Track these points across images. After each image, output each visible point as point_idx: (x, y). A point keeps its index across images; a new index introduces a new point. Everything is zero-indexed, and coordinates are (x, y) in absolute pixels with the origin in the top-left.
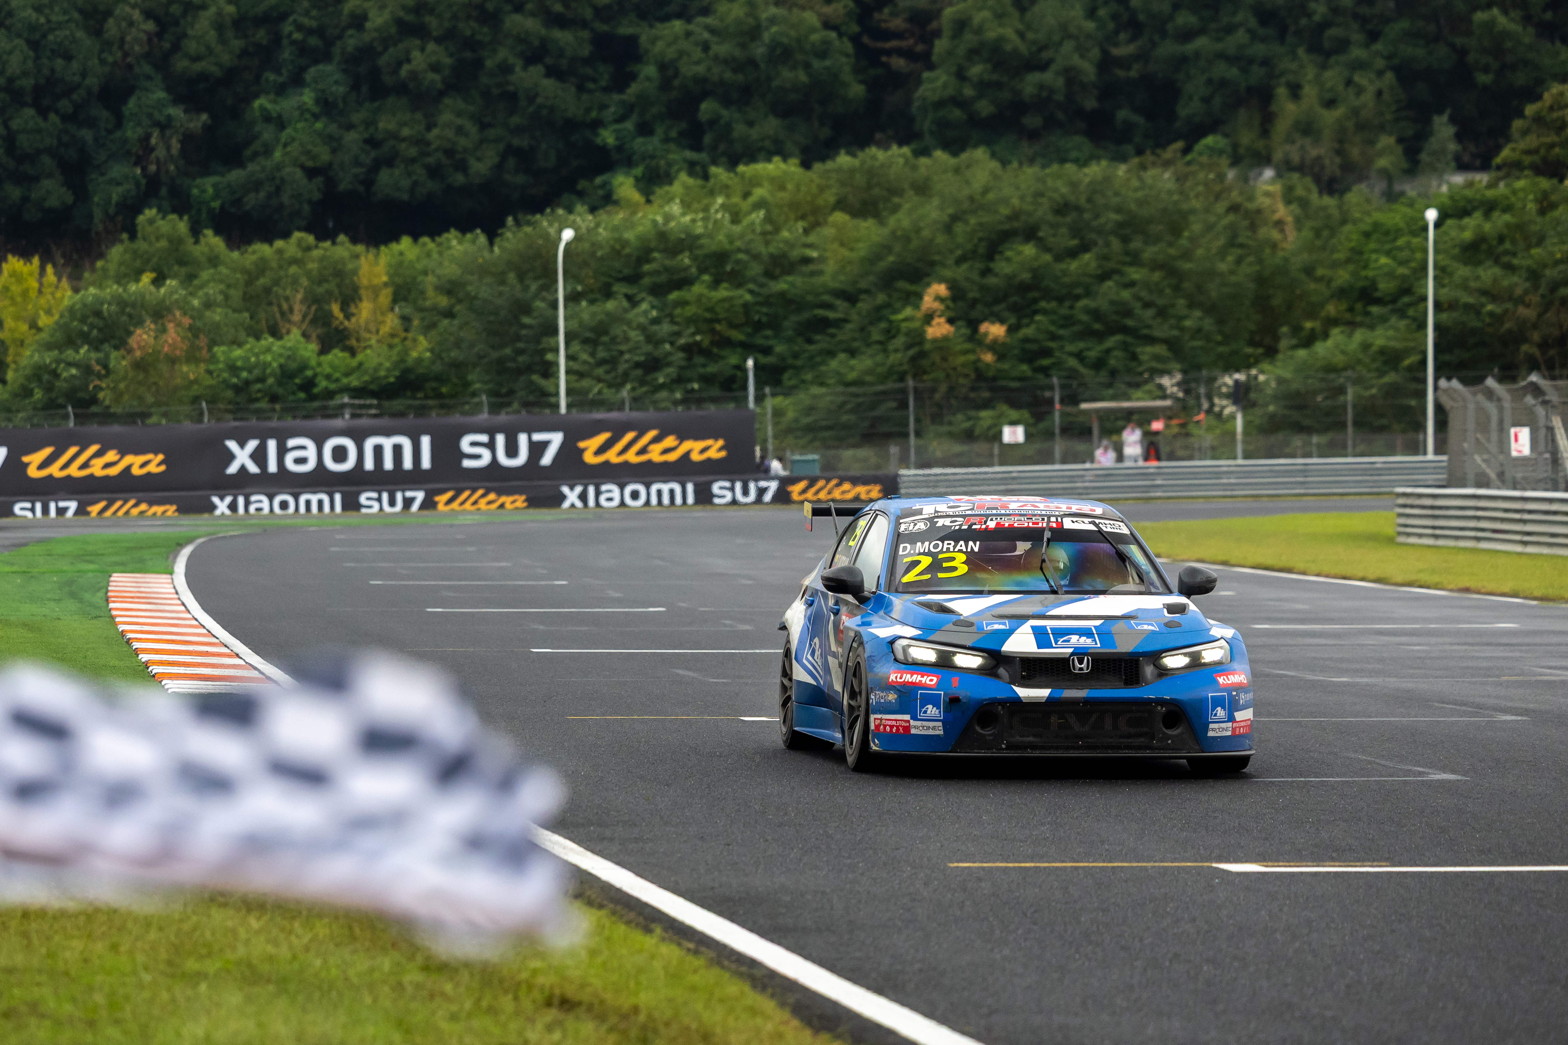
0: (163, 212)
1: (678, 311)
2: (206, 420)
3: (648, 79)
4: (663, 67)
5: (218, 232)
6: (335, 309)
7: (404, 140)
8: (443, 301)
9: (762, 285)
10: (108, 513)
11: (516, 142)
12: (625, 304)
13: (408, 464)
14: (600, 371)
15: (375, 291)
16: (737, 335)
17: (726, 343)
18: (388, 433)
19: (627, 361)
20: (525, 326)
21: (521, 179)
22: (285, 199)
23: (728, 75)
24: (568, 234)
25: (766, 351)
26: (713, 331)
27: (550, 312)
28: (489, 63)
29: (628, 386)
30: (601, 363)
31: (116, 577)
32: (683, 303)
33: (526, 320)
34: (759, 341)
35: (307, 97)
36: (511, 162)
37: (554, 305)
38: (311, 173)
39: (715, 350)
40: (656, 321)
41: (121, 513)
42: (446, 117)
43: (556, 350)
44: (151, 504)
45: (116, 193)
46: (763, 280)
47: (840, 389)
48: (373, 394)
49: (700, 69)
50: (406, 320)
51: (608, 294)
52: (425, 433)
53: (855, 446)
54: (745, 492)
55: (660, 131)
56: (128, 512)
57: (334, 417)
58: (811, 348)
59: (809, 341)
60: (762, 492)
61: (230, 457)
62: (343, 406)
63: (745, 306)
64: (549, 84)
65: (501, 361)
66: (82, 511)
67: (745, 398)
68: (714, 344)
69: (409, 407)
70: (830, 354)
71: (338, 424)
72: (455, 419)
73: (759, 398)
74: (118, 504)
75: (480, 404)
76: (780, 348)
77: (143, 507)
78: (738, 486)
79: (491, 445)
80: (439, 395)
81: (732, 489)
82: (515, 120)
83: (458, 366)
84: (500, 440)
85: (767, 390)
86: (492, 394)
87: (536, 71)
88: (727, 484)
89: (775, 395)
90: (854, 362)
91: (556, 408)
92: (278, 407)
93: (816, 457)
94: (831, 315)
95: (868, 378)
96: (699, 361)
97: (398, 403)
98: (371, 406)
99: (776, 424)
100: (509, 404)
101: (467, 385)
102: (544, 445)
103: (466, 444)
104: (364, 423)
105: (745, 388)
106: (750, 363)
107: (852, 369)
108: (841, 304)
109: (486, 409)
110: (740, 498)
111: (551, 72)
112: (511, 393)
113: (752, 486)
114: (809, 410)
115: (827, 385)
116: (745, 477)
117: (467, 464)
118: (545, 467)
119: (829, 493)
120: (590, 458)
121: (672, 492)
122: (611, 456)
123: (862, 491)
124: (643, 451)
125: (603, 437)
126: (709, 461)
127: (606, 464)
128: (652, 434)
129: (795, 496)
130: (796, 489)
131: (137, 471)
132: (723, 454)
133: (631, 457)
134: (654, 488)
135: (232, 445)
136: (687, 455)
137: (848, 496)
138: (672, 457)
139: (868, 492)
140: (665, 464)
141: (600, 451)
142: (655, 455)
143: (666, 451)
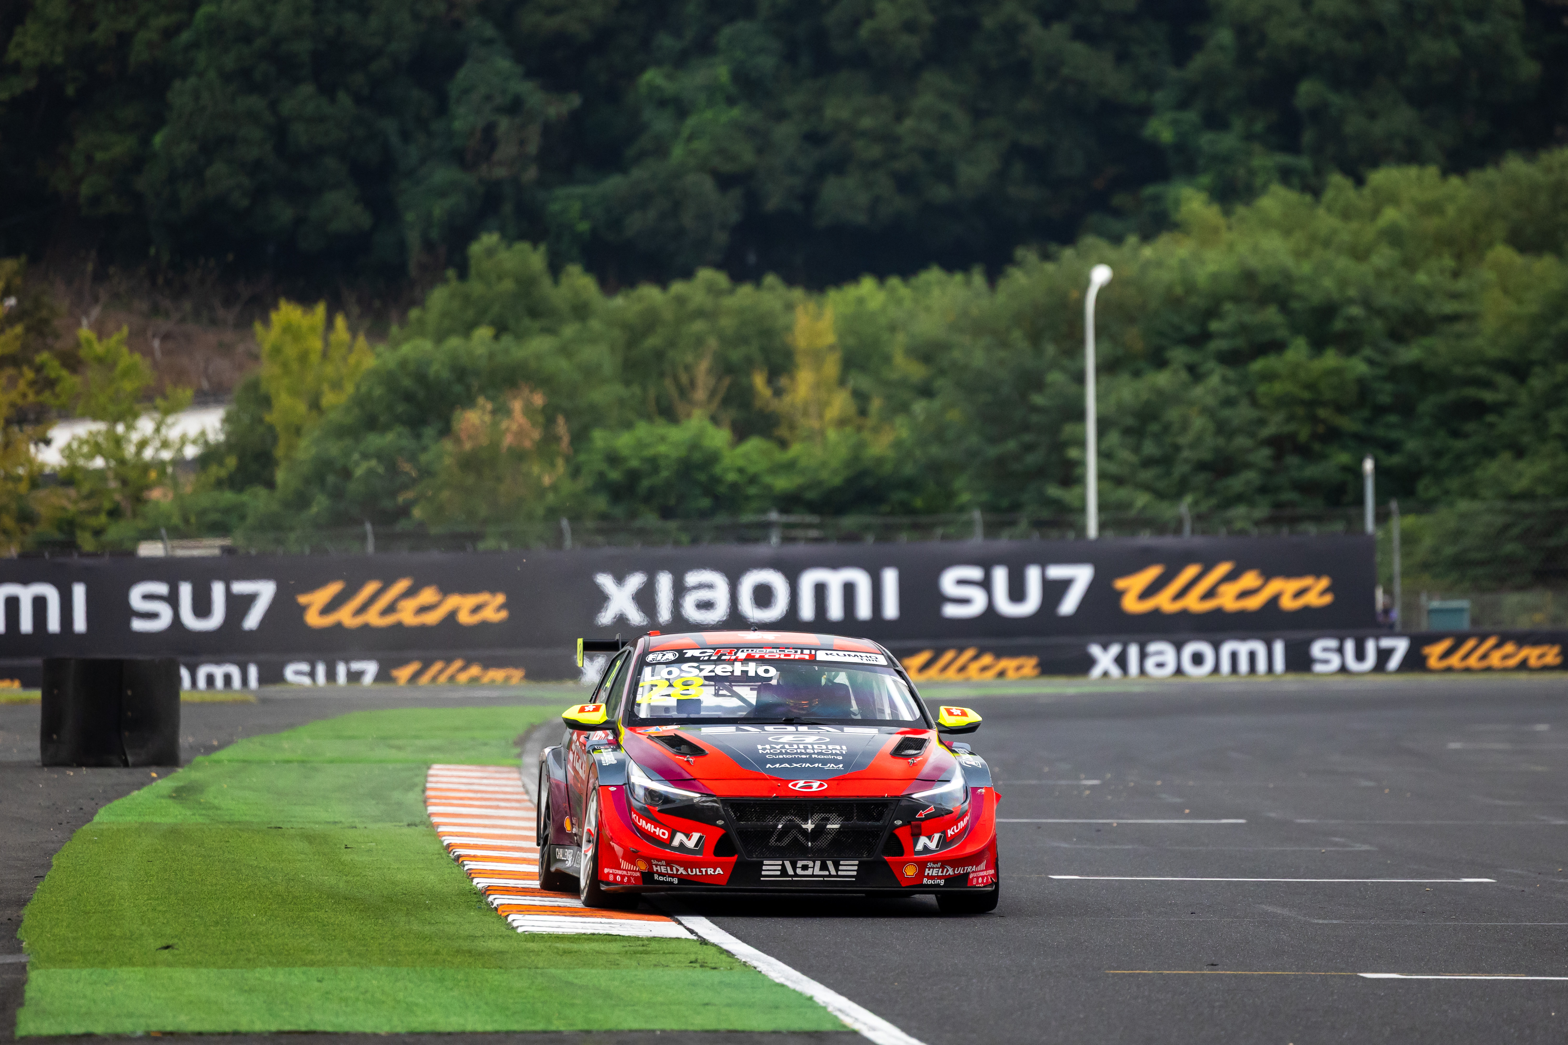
0: (510, 239)
1: (1262, 389)
2: (568, 543)
3: (1222, 48)
4: (1242, 30)
5: (589, 268)
6: (759, 381)
7: (863, 134)
8: (917, 371)
9: (1385, 352)
10: (425, 679)
11: (1027, 139)
12: (1184, 375)
14: (1146, 475)
15: (817, 356)
16: (1348, 424)
17: (1333, 435)
18: (835, 565)
19: (1186, 461)
20: (1035, 409)
21: (1031, 193)
22: (688, 219)
23: (1339, 44)
24: (1101, 275)
25: (1391, 447)
26: (1314, 419)
27: (1073, 389)
28: (989, 22)
29: (1188, 499)
30: (1148, 463)
31: (436, 770)
32: (1268, 377)
33: (1038, 399)
34: (1380, 432)
35: (722, 72)
36: (1018, 169)
37: (1080, 378)
38: (724, 181)
39: (1317, 447)
40: (1229, 402)
41: (443, 678)
42: (925, 100)
43: (1082, 444)
44: (487, 664)
45: (439, 209)
46: (1388, 344)
47: (1500, 504)
48: (812, 507)
49: (1298, 35)
50: (861, 398)
51: (1159, 362)
52: (889, 564)
53: (1521, 588)
54: (1360, 656)
55: (1238, 124)
56: (452, 678)
57: (756, 541)
58: (1459, 445)
59: (1456, 434)
60: (1384, 655)
61: (601, 599)
62: (767, 526)
63: (1362, 382)
64: (1079, 48)
65: (1001, 462)
66: (383, 676)
67: (1362, 517)
68: (1314, 436)
69: (867, 528)
70: (1489, 453)
71: (761, 550)
72: (934, 545)
73: (1382, 517)
74: (437, 666)
75: (969, 524)
76: (1413, 445)
77: (475, 670)
78: (1350, 646)
79: (986, 584)
80: (908, 509)
81: (1340, 650)
82: (1026, 104)
83: (935, 468)
84: (1000, 576)
85: (1394, 505)
86: (989, 508)
87: (1059, 30)
88: (1333, 643)
89: (1404, 512)
90: (1521, 465)
91: (1082, 529)
92: (672, 525)
93: (1464, 604)
94: (1488, 396)
95: (1541, 490)
96: (1293, 460)
97: (849, 522)
98: (810, 526)
99: (1406, 555)
100: (1012, 523)
101: (950, 495)
102: (1065, 585)
103: (949, 581)
104: (799, 549)
105: (1360, 501)
106: (1369, 465)
107: (1520, 475)
108: (1504, 380)
109: (979, 530)
110: (1352, 664)
111: (1081, 34)
112: (1016, 507)
113: (1371, 647)
114: (1457, 535)
115: (1484, 499)
116: (1360, 633)
117: (950, 611)
118: (1066, 619)
119: (1484, 657)
120: (1131, 604)
121: (1252, 656)
122: (1164, 601)
123: (1532, 654)
124: (1210, 594)
125: (1152, 573)
126: (1307, 610)
127: (1156, 613)
128: (1223, 569)
129: (1433, 662)
130: (1434, 652)
131: (465, 618)
132: (1327, 599)
133: (1193, 603)
134: (1227, 649)
135: (605, 581)
136: (1274, 600)
137: (1512, 662)
138: (1254, 603)
139: (1541, 656)
140: (1241, 613)
141: (1147, 594)
142: (1228, 600)
143: (1244, 594)
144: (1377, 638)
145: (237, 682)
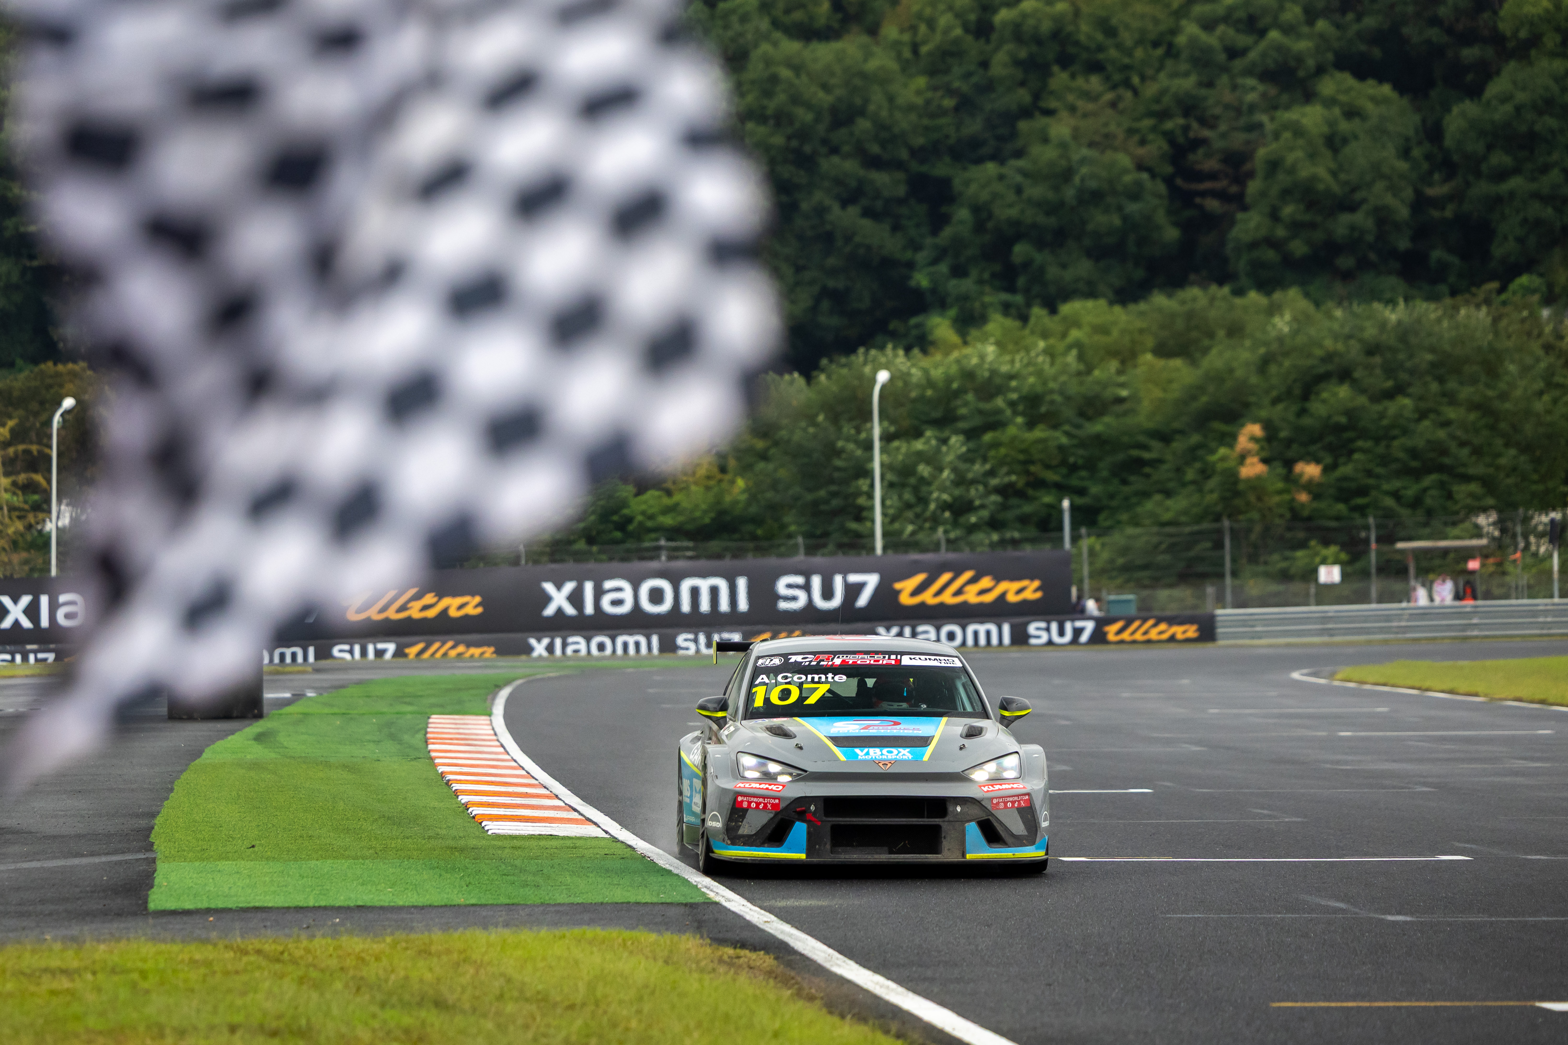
1: (992, 452)
2: (524, 561)
3: (963, 222)
4: (976, 209)
8: (759, 443)
9: (1078, 428)
10: (426, 655)
11: (831, 283)
13: (724, 605)
16: (1052, 476)
17: (1039, 484)
18: (704, 575)
20: (836, 469)
21: (835, 321)
23: (1041, 219)
24: (883, 376)
25: (1082, 492)
26: (1028, 473)
27: (865, 455)
28: (805, 206)
29: (942, 528)
31: (435, 719)
32: (996, 445)
33: (838, 463)
34: (1075, 482)
36: (825, 305)
37: (869, 447)
39: (1030, 492)
40: (966, 460)
41: (439, 655)
43: (872, 494)
44: (468, 646)
46: (1080, 422)
47: (1155, 529)
48: (690, 536)
49: (1013, 213)
50: (721, 461)
51: (918, 434)
52: (742, 574)
53: (1170, 586)
54: (1061, 633)
55: (974, 273)
56: (445, 654)
57: (651, 558)
58: (1127, 489)
59: (1124, 482)
60: (1078, 632)
61: (547, 599)
62: (659, 548)
63: (1061, 448)
64: (866, 224)
65: (815, 503)
66: (399, 653)
67: (1061, 539)
68: (1028, 484)
69: (726, 549)
70: (1146, 495)
71: (654, 565)
72: (772, 561)
73: (1075, 539)
74: (436, 645)
75: (796, 546)
76: (1095, 489)
77: (461, 649)
78: (1054, 626)
79: (807, 587)
80: (754, 538)
81: (1048, 629)
82: (831, 261)
83: (774, 508)
84: (816, 581)
85: (1083, 531)
86: (808, 535)
87: (853, 211)
88: (1043, 625)
89: (1089, 535)
90: (1169, 503)
91: (873, 549)
92: (595, 549)
93: (1131, 597)
94: (1146, 455)
95: (1183, 519)
96: (1014, 501)
97: (715, 545)
98: (688, 549)
99: (1091, 564)
100: (824, 546)
101: (783, 527)
102: (861, 586)
103: (782, 586)
104: (680, 564)
105: (1060, 528)
106: (1066, 504)
107: (1168, 509)
108: (1156, 444)
109: (802, 550)
110: (1056, 639)
111: (867, 213)
112: (826, 535)
113: (1068, 627)
114: (1125, 550)
115: (1143, 526)
116: (1061, 617)
117: (783, 605)
118: (861, 609)
119: (1145, 633)
120: (905, 599)
121: (988, 633)
122: (928, 597)
123: (1179, 631)
124: (959, 592)
125: (919, 578)
126: (1025, 602)
127: (923, 605)
128: (968, 575)
129: (1111, 637)
130: (1112, 630)
131: (453, 613)
132: (1038, 595)
133: (947, 598)
134: (971, 629)
135: (549, 587)
136: (1003, 596)
137: (1165, 636)
138: (988, 598)
139: (1184, 632)
140: (981, 605)
141: (916, 592)
142: (971, 596)
143: (982, 592)
144: (1073, 620)
145: (300, 659)
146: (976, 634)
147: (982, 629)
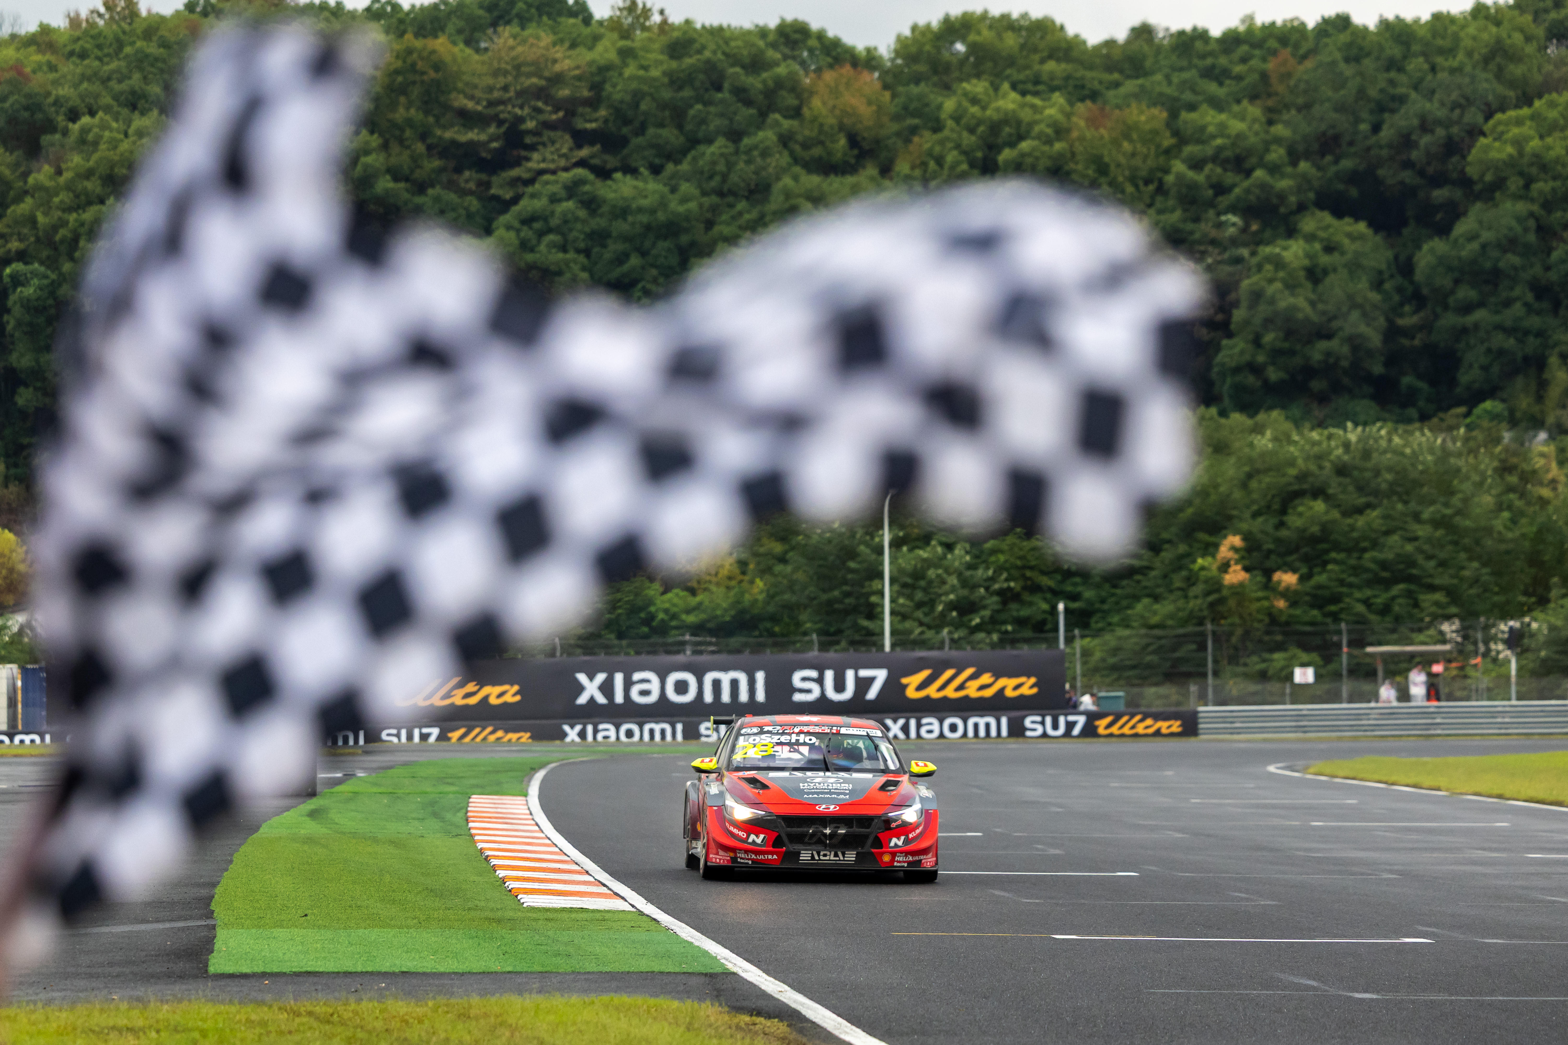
1: (994, 559)
2: (558, 653)
8: (778, 547)
10: (468, 739)
12: (941, 551)
13: (743, 696)
14: (919, 614)
16: (1046, 582)
17: (1034, 588)
18: (725, 669)
19: (944, 603)
20: (851, 571)
25: (1074, 596)
26: (1026, 578)
27: (876, 559)
29: (947, 629)
30: (919, 606)
31: (475, 798)
32: (998, 552)
33: (853, 565)
34: (1067, 586)
37: (880, 551)
39: (1027, 597)
40: (973, 567)
41: (479, 739)
43: (881, 593)
44: (507, 730)
47: (1143, 632)
48: (712, 632)
50: (744, 564)
51: (927, 542)
52: (760, 668)
53: (1157, 684)
54: (1055, 726)
56: (485, 739)
57: (677, 652)
58: (1118, 594)
59: (1115, 587)
60: (1070, 726)
61: (580, 689)
62: (684, 644)
65: (830, 603)
66: (442, 737)
67: (1056, 639)
68: (1025, 589)
69: (745, 645)
70: (1136, 598)
71: (679, 659)
72: (789, 656)
73: (1069, 640)
74: (477, 731)
75: (811, 642)
76: (1088, 594)
77: (499, 734)
78: (1048, 720)
79: (820, 681)
80: (772, 635)
81: (1043, 723)
83: (790, 608)
84: (829, 676)
85: (1077, 632)
86: (822, 633)
88: (1038, 718)
89: (1083, 637)
90: (1157, 607)
91: (882, 646)
92: (624, 643)
93: (1120, 694)
94: (1137, 563)
95: (1169, 622)
96: (1012, 605)
97: (735, 641)
98: (710, 644)
99: (1084, 663)
100: (837, 642)
101: (799, 625)
102: (870, 681)
103: (797, 679)
104: (704, 659)
105: (1055, 630)
106: (1061, 607)
107: (1155, 613)
108: (1145, 553)
109: (816, 646)
110: (1050, 731)
112: (839, 632)
113: (1062, 720)
114: (1115, 651)
115: (1133, 628)
116: (1055, 712)
117: (798, 697)
118: (870, 701)
119: (1133, 727)
120: (912, 693)
121: (988, 726)
122: (932, 691)
123: (1164, 726)
124: (961, 687)
125: (925, 674)
126: (1022, 697)
127: (927, 698)
128: (970, 671)
129: (1101, 731)
130: (1102, 724)
131: (493, 701)
132: (1035, 691)
133: (950, 693)
134: (971, 721)
135: (582, 678)
136: (1002, 690)
137: (1151, 731)
138: (988, 693)
139: (1169, 727)
140: (981, 699)
141: (921, 687)
142: (972, 691)
143: (982, 687)
145: (351, 742)
146: (976, 726)
147: (982, 721)
